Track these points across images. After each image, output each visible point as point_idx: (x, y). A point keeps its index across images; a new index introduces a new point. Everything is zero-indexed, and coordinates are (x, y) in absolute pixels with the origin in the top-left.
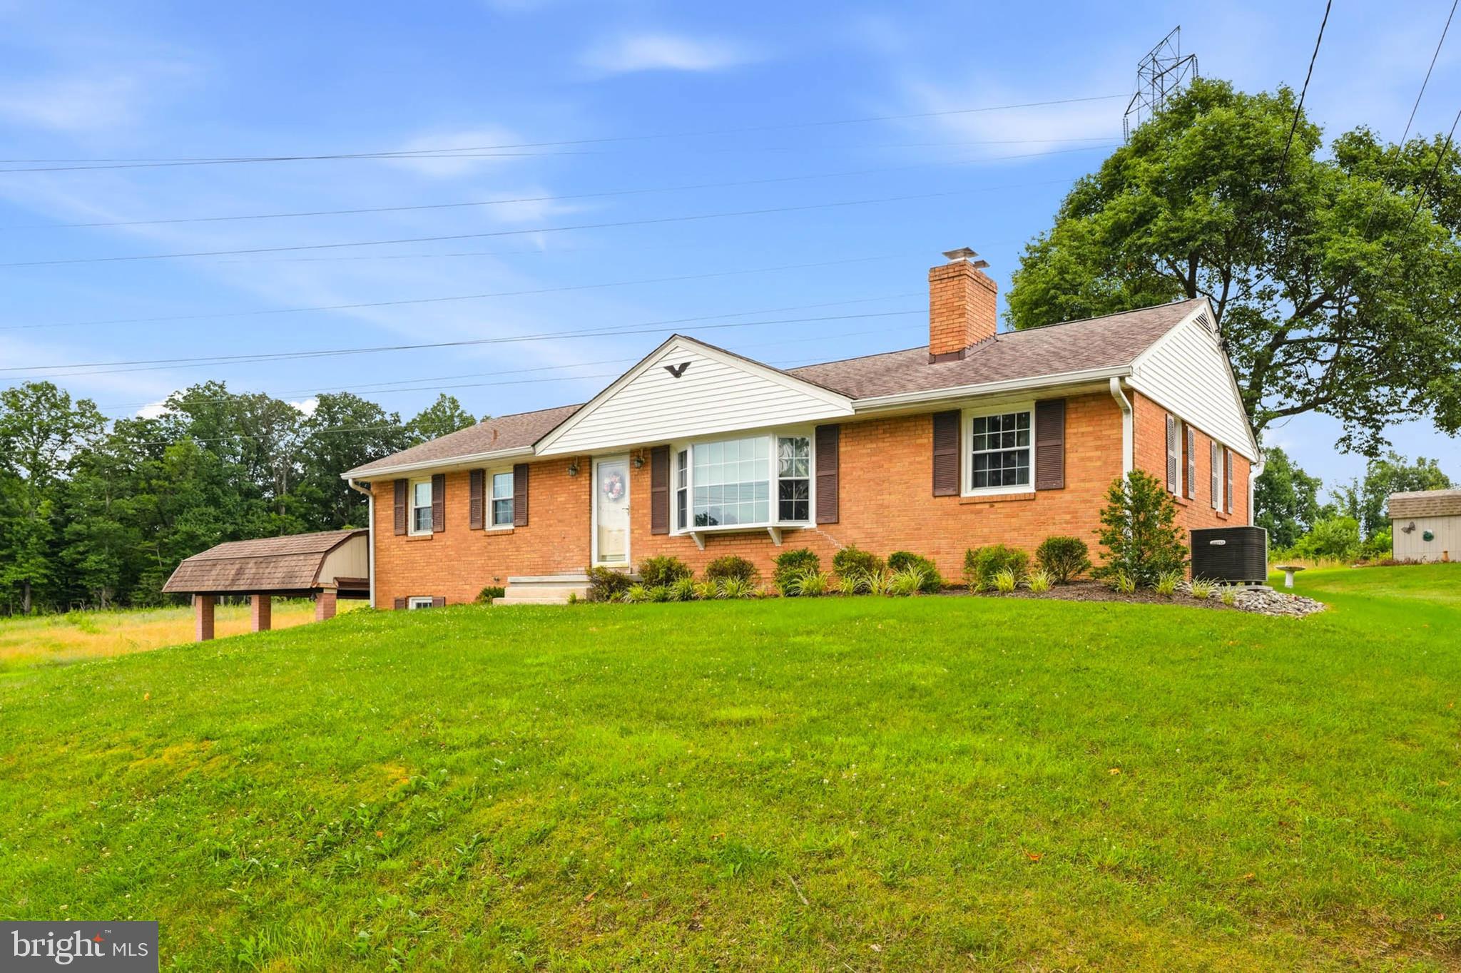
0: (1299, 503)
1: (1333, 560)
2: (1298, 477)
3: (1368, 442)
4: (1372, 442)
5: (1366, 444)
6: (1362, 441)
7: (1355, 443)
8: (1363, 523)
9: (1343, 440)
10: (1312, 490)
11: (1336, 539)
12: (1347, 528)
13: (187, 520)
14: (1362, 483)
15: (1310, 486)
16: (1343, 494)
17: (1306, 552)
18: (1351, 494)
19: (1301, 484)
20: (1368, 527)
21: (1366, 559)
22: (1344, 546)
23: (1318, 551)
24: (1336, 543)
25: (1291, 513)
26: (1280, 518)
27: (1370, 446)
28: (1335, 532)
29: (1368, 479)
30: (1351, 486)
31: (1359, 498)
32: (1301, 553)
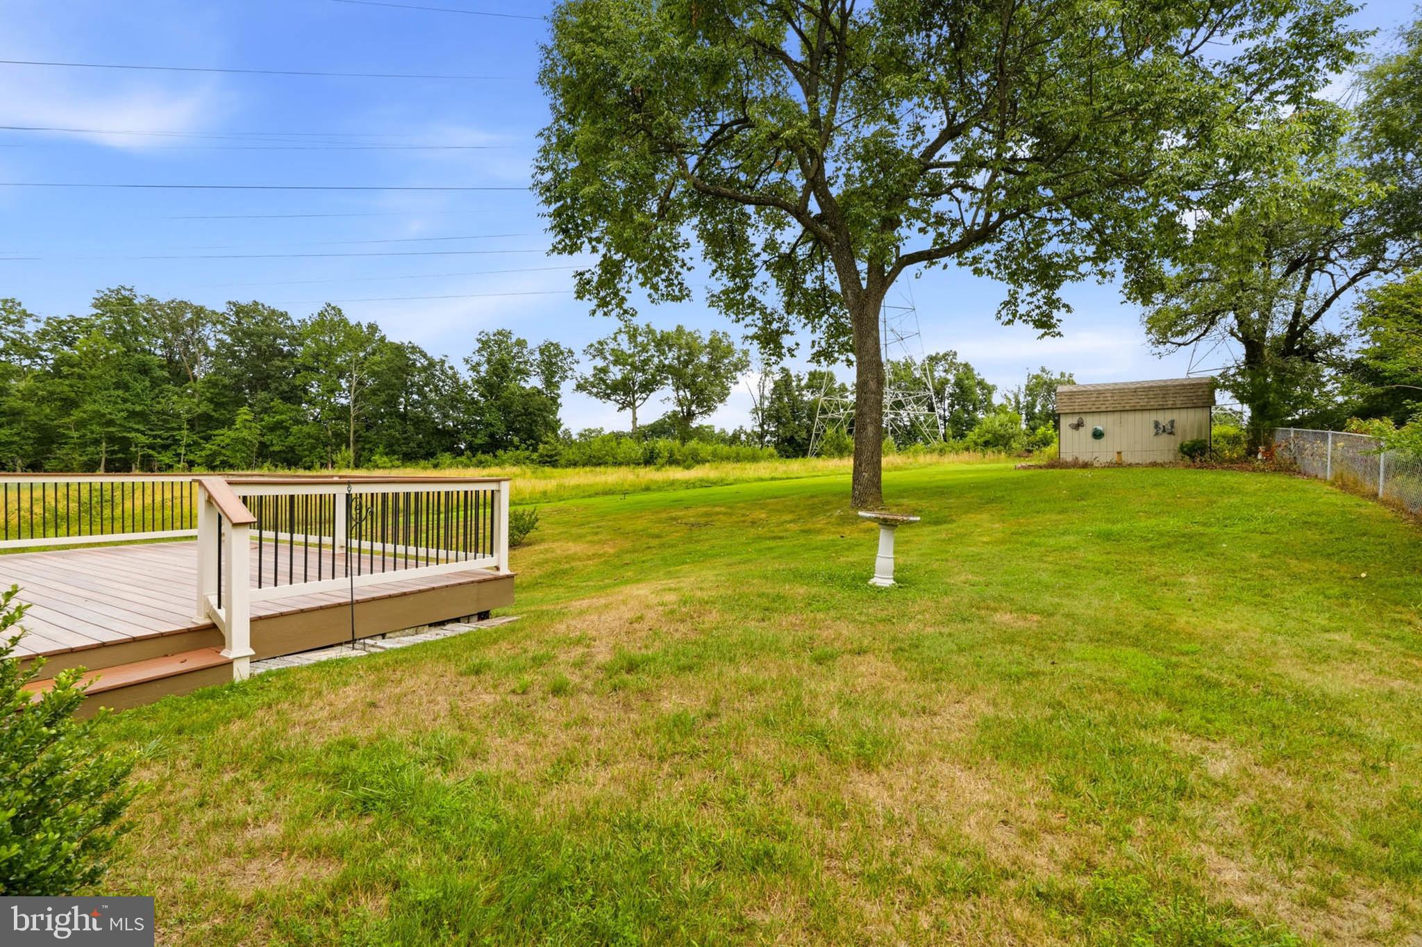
0: (981, 402)
1: (999, 452)
2: (981, 384)
3: (1039, 307)
4: (1045, 308)
5: (1037, 311)
6: (1032, 306)
7: (1023, 309)
8: (1024, 416)
9: (1006, 304)
10: (990, 393)
11: (1002, 432)
12: (1012, 422)
13: (95, 401)
14: (1023, 388)
15: (989, 390)
16: (1011, 396)
17: (976, 444)
18: (1016, 397)
19: (983, 388)
20: (1027, 420)
21: (1030, 451)
22: (1010, 439)
23: (986, 444)
24: (1003, 436)
25: (975, 409)
26: (968, 412)
27: (1042, 314)
28: (1001, 425)
29: (1027, 386)
30: (1016, 391)
31: (1022, 399)
32: (972, 445)
